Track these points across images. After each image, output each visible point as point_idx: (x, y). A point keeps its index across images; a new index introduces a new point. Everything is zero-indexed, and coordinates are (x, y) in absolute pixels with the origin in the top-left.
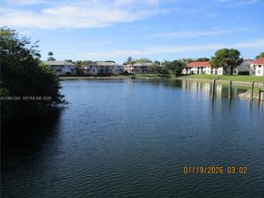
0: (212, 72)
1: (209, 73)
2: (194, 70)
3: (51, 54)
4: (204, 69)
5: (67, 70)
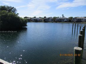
3: (63, 15)
5: (65, 20)
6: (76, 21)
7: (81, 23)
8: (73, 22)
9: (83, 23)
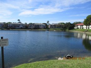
0: (87, 28)
1: (86, 28)
2: (79, 27)
3: (19, 20)
4: (83, 26)
5: (21, 26)
6: (33, 27)
7: (39, 30)
8: (30, 29)
9: (41, 30)
